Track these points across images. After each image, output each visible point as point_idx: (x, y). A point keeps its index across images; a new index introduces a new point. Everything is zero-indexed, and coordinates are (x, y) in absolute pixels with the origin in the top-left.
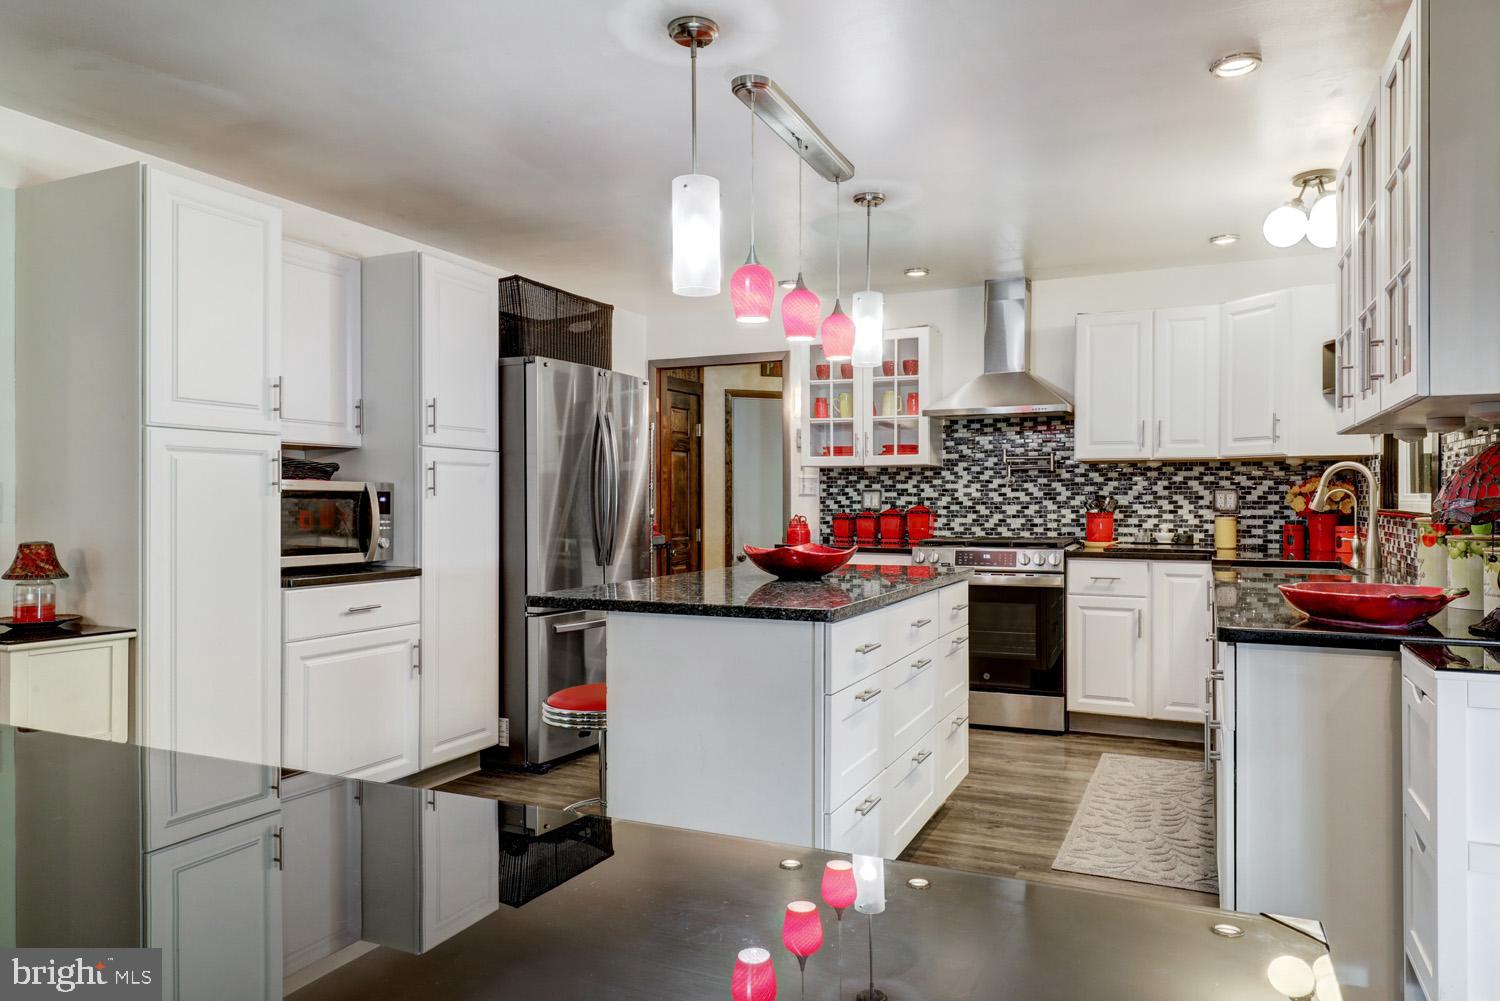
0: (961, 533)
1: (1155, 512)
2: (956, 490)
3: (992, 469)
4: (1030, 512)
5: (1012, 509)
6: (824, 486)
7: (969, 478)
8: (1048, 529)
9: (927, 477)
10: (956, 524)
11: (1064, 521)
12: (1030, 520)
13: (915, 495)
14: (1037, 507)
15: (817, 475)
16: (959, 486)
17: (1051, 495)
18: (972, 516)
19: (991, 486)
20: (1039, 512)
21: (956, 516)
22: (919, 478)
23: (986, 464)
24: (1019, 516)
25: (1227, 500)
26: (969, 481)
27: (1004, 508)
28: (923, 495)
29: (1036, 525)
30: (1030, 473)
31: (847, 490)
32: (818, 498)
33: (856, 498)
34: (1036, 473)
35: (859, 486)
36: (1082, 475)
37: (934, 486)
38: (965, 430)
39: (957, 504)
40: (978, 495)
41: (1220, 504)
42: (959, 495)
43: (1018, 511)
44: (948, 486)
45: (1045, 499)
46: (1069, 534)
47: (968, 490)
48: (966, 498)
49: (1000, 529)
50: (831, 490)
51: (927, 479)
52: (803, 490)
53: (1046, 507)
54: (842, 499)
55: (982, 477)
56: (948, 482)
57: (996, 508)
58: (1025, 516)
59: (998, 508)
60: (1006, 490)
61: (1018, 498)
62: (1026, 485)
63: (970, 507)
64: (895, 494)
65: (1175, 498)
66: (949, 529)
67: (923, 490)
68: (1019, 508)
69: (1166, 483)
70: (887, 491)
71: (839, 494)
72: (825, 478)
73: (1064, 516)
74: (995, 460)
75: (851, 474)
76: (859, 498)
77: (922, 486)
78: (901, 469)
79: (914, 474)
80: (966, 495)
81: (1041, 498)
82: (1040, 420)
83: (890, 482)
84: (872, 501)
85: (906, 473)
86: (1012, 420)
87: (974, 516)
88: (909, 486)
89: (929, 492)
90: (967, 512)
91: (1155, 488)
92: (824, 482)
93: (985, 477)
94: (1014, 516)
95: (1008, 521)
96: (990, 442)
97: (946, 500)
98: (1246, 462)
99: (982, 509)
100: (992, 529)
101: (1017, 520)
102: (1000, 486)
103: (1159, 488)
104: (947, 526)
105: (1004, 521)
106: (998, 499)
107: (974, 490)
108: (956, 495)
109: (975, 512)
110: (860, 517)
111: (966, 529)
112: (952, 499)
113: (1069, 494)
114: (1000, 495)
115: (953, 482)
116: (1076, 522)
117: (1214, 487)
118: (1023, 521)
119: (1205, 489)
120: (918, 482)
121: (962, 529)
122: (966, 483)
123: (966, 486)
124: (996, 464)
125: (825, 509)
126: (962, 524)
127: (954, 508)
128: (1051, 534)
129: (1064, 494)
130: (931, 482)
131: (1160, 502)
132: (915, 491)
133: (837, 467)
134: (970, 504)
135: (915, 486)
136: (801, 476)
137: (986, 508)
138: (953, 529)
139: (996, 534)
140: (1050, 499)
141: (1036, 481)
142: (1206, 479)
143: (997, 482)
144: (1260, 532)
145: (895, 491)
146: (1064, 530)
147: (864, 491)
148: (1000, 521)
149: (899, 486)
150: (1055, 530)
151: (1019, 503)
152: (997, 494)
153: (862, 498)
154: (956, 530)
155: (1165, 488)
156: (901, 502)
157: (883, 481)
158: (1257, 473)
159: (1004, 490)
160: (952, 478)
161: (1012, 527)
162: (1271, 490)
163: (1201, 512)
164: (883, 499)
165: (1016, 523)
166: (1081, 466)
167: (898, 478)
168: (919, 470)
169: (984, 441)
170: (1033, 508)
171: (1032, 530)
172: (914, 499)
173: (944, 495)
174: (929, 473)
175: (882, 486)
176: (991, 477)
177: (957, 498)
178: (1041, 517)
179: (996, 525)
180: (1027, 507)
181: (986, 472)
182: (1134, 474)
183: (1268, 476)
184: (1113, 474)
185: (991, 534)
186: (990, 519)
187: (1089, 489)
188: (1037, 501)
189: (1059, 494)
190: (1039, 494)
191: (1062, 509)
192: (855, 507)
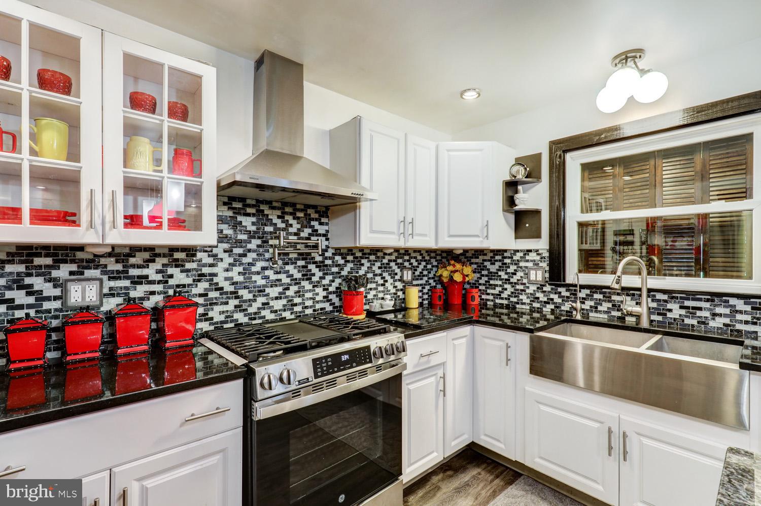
0: (222, 322)
2: (215, 275)
3: (254, 251)
4: (290, 293)
5: (274, 292)
7: (231, 260)
8: (306, 307)
9: (177, 260)
10: (216, 314)
11: (317, 299)
12: (291, 301)
13: (159, 282)
16: (219, 269)
17: (308, 276)
18: (233, 302)
19: (254, 269)
20: (299, 292)
21: (216, 304)
22: (165, 261)
23: (249, 246)
24: (281, 298)
25: (408, 275)
26: (230, 264)
27: (268, 290)
28: (171, 282)
29: (296, 305)
30: (291, 256)
31: (27, 281)
33: (49, 290)
34: (295, 256)
35: (55, 273)
36: (330, 258)
37: (188, 271)
38: (226, 207)
39: (216, 290)
40: (241, 279)
41: (405, 278)
42: (220, 280)
43: (280, 293)
44: (206, 270)
45: (303, 280)
46: (322, 309)
47: (230, 274)
48: (228, 283)
49: (263, 313)
51: (177, 264)
53: (304, 287)
54: (16, 296)
55: (245, 260)
56: (205, 265)
57: (260, 291)
58: (286, 297)
59: (261, 291)
60: (270, 273)
61: (278, 280)
62: (288, 268)
63: (232, 293)
64: (127, 283)
65: (384, 275)
66: (206, 320)
67: (171, 276)
68: (280, 289)
69: (379, 265)
70: (110, 279)
73: (317, 294)
74: (259, 242)
75: (38, 255)
76: (56, 293)
77: (170, 271)
78: (134, 250)
79: (159, 255)
80: (226, 279)
81: (300, 279)
82: (298, 206)
83: (119, 267)
84: (85, 294)
85: (146, 255)
86: (275, 204)
87: (236, 302)
88: (151, 272)
89: (179, 277)
90: (229, 298)
93: (248, 260)
94: (277, 298)
95: (272, 303)
96: (253, 224)
97: (203, 286)
99: (245, 294)
100: (255, 313)
101: (279, 301)
102: (264, 269)
103: (375, 268)
104: (205, 317)
105: (268, 304)
106: (261, 282)
107: (236, 274)
108: (215, 280)
109: (237, 297)
110: (74, 323)
111: (227, 317)
112: (211, 285)
113: (321, 274)
114: (263, 278)
115: (211, 265)
117: (402, 267)
118: (284, 301)
119: (399, 268)
120: (164, 265)
121: (222, 318)
122: (226, 266)
123: (227, 270)
124: (258, 246)
126: (222, 313)
127: (213, 294)
128: (309, 311)
129: (318, 275)
130: (183, 266)
131: (377, 279)
132: (159, 277)
134: (232, 289)
135: (158, 272)
137: (250, 292)
138: (212, 319)
139: (260, 318)
140: (307, 279)
141: (296, 263)
142: (398, 261)
143: (261, 264)
144: (421, 294)
145: (127, 278)
146: (318, 306)
147: (67, 281)
148: (263, 304)
149: (134, 272)
150: (311, 307)
151: (281, 285)
152: (260, 277)
153: (65, 291)
154: (215, 320)
155: (379, 268)
156: (138, 292)
157: (106, 266)
158: (420, 258)
159: (267, 273)
160: (210, 260)
161: (275, 309)
162: (425, 268)
163: (396, 284)
164: (106, 291)
165: (278, 305)
166: (330, 250)
167: (132, 260)
168: (166, 251)
169: (248, 222)
170: (294, 288)
171: (293, 309)
172: (158, 288)
173: (199, 281)
174: (177, 255)
175: (103, 273)
176: (254, 259)
177: (217, 284)
178: (299, 297)
179: (259, 309)
180: (288, 289)
181: (249, 254)
182: (362, 258)
183: (424, 259)
184: (350, 258)
185: (255, 319)
186: (253, 304)
187: (335, 269)
188: (297, 282)
189: (314, 275)
190: (298, 275)
191: (316, 288)
192: (46, 305)
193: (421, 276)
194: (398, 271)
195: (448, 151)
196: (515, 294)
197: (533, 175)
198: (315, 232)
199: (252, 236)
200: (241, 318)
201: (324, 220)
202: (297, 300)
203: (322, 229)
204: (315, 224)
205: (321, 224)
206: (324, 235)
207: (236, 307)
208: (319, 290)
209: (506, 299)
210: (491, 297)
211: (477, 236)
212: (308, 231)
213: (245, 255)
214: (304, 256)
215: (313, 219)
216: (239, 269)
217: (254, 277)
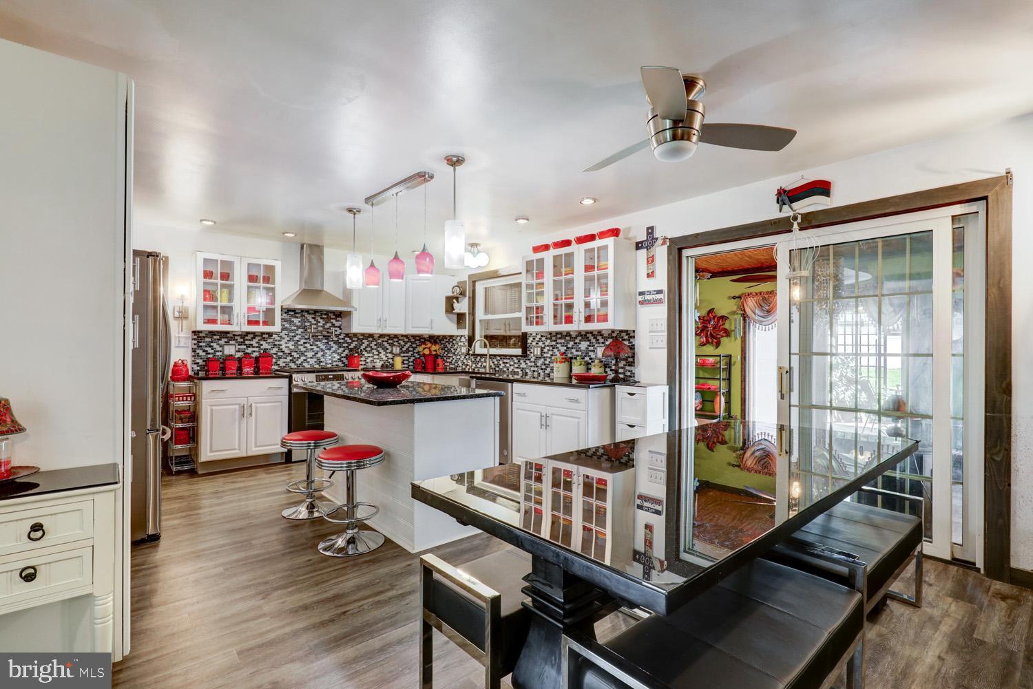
0: (284, 367)
1: (371, 355)
2: (281, 345)
3: (300, 334)
5: (310, 354)
6: (196, 342)
7: (288, 339)
10: (281, 363)
11: (334, 359)
13: (257, 347)
14: (322, 353)
15: (190, 335)
16: (283, 342)
17: (329, 347)
18: (289, 358)
19: (299, 343)
20: (323, 355)
21: (281, 358)
22: (259, 338)
23: (297, 332)
25: (396, 350)
27: (306, 354)
28: (262, 347)
30: (319, 337)
31: (212, 344)
32: (190, 350)
33: (218, 348)
34: (322, 337)
35: (220, 342)
36: (343, 339)
37: (269, 343)
38: (286, 314)
39: (282, 352)
40: (293, 347)
41: (394, 352)
42: (283, 347)
44: (277, 343)
45: (326, 349)
46: (337, 365)
47: (288, 345)
48: (286, 349)
49: (304, 364)
50: (200, 344)
51: (264, 339)
52: (179, 344)
53: (326, 353)
54: (209, 350)
55: (295, 339)
56: (276, 341)
59: (303, 354)
60: (308, 345)
61: (312, 349)
62: (317, 343)
63: (288, 354)
64: (245, 347)
65: (379, 349)
66: (277, 365)
67: (262, 345)
68: (313, 354)
69: (375, 343)
70: (239, 345)
71: (206, 346)
72: (195, 337)
73: (334, 357)
74: (302, 330)
75: (215, 335)
76: (221, 349)
77: (262, 343)
78: (248, 333)
79: (257, 336)
80: (286, 347)
81: (324, 349)
83: (242, 340)
84: (230, 350)
85: (252, 336)
86: (310, 312)
87: (291, 358)
88: (254, 343)
89: (265, 345)
90: (287, 356)
91: (371, 345)
92: (195, 339)
93: (297, 338)
94: (311, 358)
96: (299, 322)
97: (274, 351)
98: (402, 336)
99: (295, 354)
100: (300, 364)
102: (305, 343)
103: (372, 344)
105: (306, 360)
106: (303, 349)
107: (291, 345)
108: (281, 347)
109: (291, 356)
112: (279, 349)
114: (304, 347)
115: (279, 341)
116: (340, 360)
117: (392, 345)
118: (315, 360)
119: (389, 345)
120: (259, 340)
121: (284, 365)
122: (286, 341)
123: (286, 343)
124: (302, 332)
125: (196, 355)
126: (284, 362)
127: (280, 354)
128: (329, 366)
129: (335, 347)
130: (267, 340)
131: (373, 351)
132: (257, 345)
133: (204, 331)
134: (289, 352)
135: (257, 342)
136: (177, 335)
137: (297, 354)
139: (302, 366)
140: (328, 349)
141: (322, 341)
142: (389, 341)
143: (302, 341)
144: (407, 362)
145: (245, 345)
146: (335, 364)
147: (224, 345)
148: (304, 360)
149: (247, 342)
150: (330, 363)
151: (313, 351)
152: (302, 347)
153: (223, 349)
154: (281, 365)
155: (375, 345)
156: (249, 350)
157: (237, 339)
158: (406, 340)
159: (306, 345)
160: (279, 339)
161: (310, 363)
162: (411, 346)
163: (388, 355)
164: (237, 349)
166: (342, 334)
167: (246, 338)
168: (260, 334)
169: (296, 321)
171: (320, 364)
172: (257, 349)
173: (274, 347)
174: (264, 336)
175: (236, 342)
176: (299, 338)
177: (282, 349)
180: (317, 353)
181: (297, 336)
182: (363, 339)
183: (409, 341)
184: (355, 339)
187: (345, 345)
188: (322, 350)
189: (332, 347)
190: (323, 347)
191: (333, 354)
192: (218, 354)
193: (408, 351)
194: (389, 347)
195: (413, 280)
197: (463, 294)
198: (333, 325)
199: (298, 327)
200: (292, 365)
201: (338, 319)
203: (337, 324)
204: (334, 321)
205: (337, 321)
206: (339, 327)
208: (335, 355)
210: (448, 364)
211: (427, 328)
212: (329, 325)
213: (295, 337)
214: (327, 338)
215: (332, 319)
216: (293, 343)
217: (300, 347)
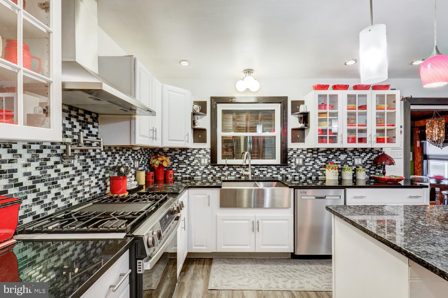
2: (15, 171)
3: (49, 148)
4: (75, 183)
5: (63, 183)
7: (29, 156)
8: (85, 193)
12: (75, 189)
14: (79, 178)
16: (18, 165)
18: (31, 196)
19: (49, 164)
20: (80, 181)
24: (68, 188)
25: (137, 165)
26: (28, 160)
30: (76, 152)
34: (78, 151)
39: (16, 185)
40: (38, 173)
42: (19, 176)
43: (68, 184)
45: (83, 171)
46: (95, 193)
47: (28, 170)
48: (26, 178)
49: (56, 202)
53: (84, 176)
55: (42, 156)
57: (53, 183)
58: (72, 186)
62: (73, 162)
63: (30, 187)
65: (126, 164)
68: (67, 180)
69: (124, 157)
73: (92, 182)
80: (25, 174)
81: (81, 171)
82: (80, 111)
87: (34, 195)
90: (27, 193)
94: (66, 188)
95: (62, 193)
97: (2, 183)
99: (42, 188)
100: (50, 204)
101: (67, 190)
102: (56, 163)
103: (122, 160)
105: (59, 194)
106: (54, 175)
108: (15, 176)
109: (35, 191)
111: (26, 211)
112: (10, 181)
113: (94, 166)
114: (56, 171)
115: (11, 161)
119: (133, 159)
122: (25, 162)
123: (26, 166)
127: (13, 191)
128: (87, 196)
134: (30, 183)
137: (46, 185)
139: (54, 207)
141: (79, 158)
142: (133, 155)
143: (54, 159)
146: (92, 191)
148: (56, 194)
150: (88, 192)
151: (69, 176)
152: (53, 170)
155: (124, 160)
158: (141, 153)
159: (59, 166)
160: (10, 156)
161: (64, 197)
162: (144, 159)
163: (132, 170)
165: (66, 194)
170: (77, 178)
171: (77, 196)
176: (49, 155)
177: (17, 180)
178: (81, 185)
179: (52, 199)
180: (73, 179)
181: (44, 150)
182: (116, 153)
183: (143, 154)
184: (110, 153)
185: (49, 209)
186: (48, 195)
187: (102, 162)
188: (79, 173)
189: (90, 167)
190: (80, 168)
191: (91, 177)
193: (142, 164)
194: (132, 162)
196: (193, 171)
198: (90, 134)
200: (38, 210)
201: (96, 124)
202: (80, 188)
203: (94, 131)
204: (90, 126)
205: (94, 127)
206: (96, 136)
207: (34, 200)
208: (93, 178)
209: (188, 174)
210: (180, 174)
212: (86, 131)
213: (41, 151)
214: (84, 152)
215: (89, 123)
216: (37, 164)
217: (50, 171)
